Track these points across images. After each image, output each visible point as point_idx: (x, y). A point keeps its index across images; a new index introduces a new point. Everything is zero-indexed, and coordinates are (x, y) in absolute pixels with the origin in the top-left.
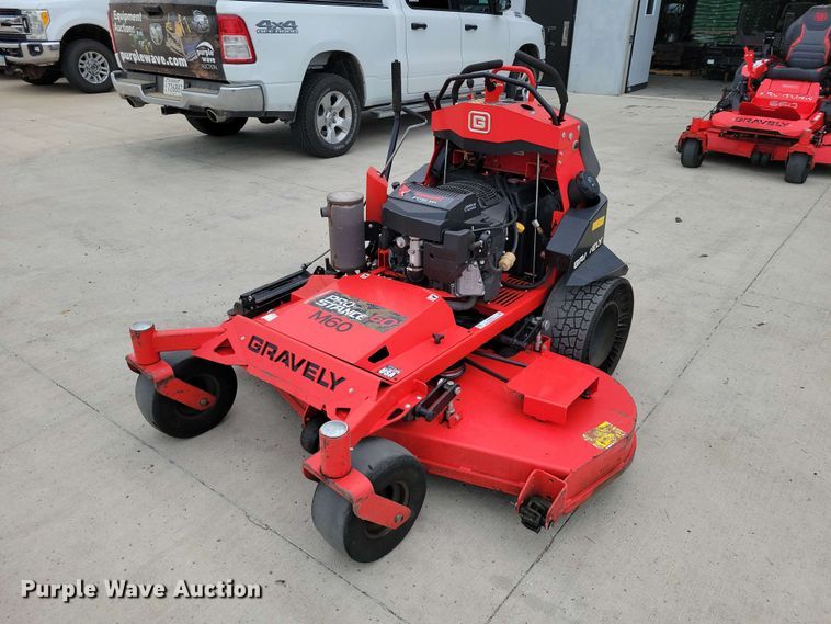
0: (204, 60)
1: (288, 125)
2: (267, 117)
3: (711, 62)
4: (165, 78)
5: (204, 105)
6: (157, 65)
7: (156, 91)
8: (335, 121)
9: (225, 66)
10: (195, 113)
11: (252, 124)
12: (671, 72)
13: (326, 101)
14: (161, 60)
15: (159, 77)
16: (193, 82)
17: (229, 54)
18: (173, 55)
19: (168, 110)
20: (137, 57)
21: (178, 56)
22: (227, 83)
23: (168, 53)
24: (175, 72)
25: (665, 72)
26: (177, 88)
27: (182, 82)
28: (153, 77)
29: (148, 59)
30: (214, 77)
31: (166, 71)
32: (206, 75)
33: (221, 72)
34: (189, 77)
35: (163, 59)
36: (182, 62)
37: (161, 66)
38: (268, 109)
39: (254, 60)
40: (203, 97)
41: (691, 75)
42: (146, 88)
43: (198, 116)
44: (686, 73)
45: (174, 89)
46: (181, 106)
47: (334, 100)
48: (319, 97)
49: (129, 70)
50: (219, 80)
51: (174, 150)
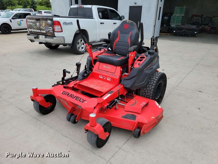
0: (50, 31)
1: (70, 47)
2: (65, 45)
3: (174, 31)
4: (40, 35)
5: (49, 42)
6: (38, 32)
7: (38, 38)
8: (81, 46)
9: (55, 33)
10: (47, 44)
11: (61, 46)
12: (165, 34)
13: (79, 41)
14: (39, 31)
15: (38, 35)
16: (47, 36)
17: (56, 30)
18: (42, 30)
19: (40, 43)
20: (33, 30)
21: (43, 30)
22: (55, 37)
23: (41, 30)
24: (42, 34)
25: (164, 34)
26: (43, 38)
27: (44, 36)
28: (37, 35)
29: (36, 31)
30: (52, 35)
31: (40, 34)
32: (50, 35)
33: (54, 34)
34: (46, 35)
35: (40, 31)
36: (44, 32)
37: (39, 32)
38: (65, 43)
39: (62, 31)
40: (49, 40)
41: (170, 34)
42: (35, 38)
43: (48, 45)
44: (169, 34)
45: (42, 38)
46: (44, 42)
47: (81, 41)
48: (78, 40)
49: (31, 33)
50: (53, 36)
51: (41, 53)
